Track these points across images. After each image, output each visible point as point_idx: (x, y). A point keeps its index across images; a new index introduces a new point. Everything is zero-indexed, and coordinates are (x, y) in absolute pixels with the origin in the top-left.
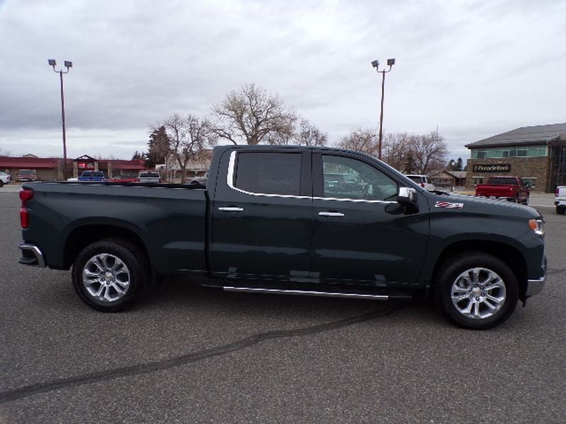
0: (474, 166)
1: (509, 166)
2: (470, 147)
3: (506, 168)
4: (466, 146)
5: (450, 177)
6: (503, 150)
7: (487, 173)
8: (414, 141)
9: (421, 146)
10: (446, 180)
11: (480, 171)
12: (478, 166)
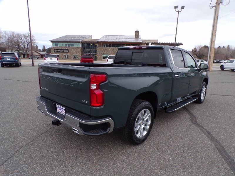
0: (54, 50)
1: (68, 50)
2: (52, 41)
3: (67, 51)
4: (50, 41)
5: (39, 54)
6: (65, 44)
7: (60, 53)
8: (19, 36)
9: (23, 39)
10: (37, 55)
11: (57, 52)
12: (56, 50)
